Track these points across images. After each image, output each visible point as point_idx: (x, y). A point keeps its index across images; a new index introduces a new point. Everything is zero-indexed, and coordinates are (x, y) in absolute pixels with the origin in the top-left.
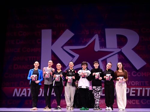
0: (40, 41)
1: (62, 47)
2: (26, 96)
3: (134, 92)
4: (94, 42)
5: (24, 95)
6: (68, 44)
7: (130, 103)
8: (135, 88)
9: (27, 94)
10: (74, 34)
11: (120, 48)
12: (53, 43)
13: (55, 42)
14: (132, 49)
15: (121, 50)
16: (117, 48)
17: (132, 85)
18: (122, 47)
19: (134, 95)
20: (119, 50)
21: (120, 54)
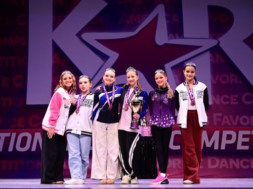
0: (26, 20)
3: (247, 140)
4: (154, 23)
6: (92, 26)
7: (238, 167)
8: (248, 133)
10: (107, 4)
11: (215, 38)
12: (55, 25)
13: (61, 22)
14: (244, 41)
15: (219, 43)
16: (210, 38)
17: (242, 126)
18: (220, 36)
19: (247, 148)
20: (213, 43)
21: (216, 51)
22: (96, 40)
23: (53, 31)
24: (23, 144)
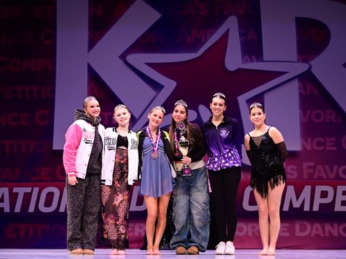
0: (53, 37)
1: (123, 57)
2: (7, 210)
5: (3, 208)
6: (142, 45)
7: (336, 234)
9: (12, 205)
10: (160, 16)
11: (305, 61)
12: (92, 44)
13: (100, 39)
14: (345, 65)
15: (310, 68)
16: (298, 61)
17: (342, 179)
18: (312, 59)
20: (303, 68)
21: (307, 79)
22: (146, 64)
23: (89, 52)
24: (48, 203)
